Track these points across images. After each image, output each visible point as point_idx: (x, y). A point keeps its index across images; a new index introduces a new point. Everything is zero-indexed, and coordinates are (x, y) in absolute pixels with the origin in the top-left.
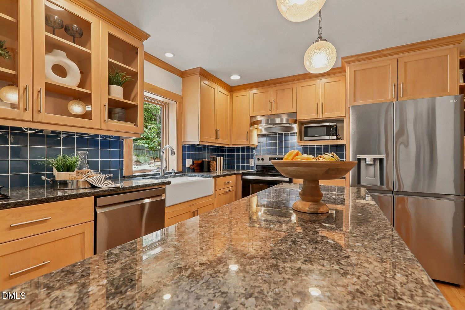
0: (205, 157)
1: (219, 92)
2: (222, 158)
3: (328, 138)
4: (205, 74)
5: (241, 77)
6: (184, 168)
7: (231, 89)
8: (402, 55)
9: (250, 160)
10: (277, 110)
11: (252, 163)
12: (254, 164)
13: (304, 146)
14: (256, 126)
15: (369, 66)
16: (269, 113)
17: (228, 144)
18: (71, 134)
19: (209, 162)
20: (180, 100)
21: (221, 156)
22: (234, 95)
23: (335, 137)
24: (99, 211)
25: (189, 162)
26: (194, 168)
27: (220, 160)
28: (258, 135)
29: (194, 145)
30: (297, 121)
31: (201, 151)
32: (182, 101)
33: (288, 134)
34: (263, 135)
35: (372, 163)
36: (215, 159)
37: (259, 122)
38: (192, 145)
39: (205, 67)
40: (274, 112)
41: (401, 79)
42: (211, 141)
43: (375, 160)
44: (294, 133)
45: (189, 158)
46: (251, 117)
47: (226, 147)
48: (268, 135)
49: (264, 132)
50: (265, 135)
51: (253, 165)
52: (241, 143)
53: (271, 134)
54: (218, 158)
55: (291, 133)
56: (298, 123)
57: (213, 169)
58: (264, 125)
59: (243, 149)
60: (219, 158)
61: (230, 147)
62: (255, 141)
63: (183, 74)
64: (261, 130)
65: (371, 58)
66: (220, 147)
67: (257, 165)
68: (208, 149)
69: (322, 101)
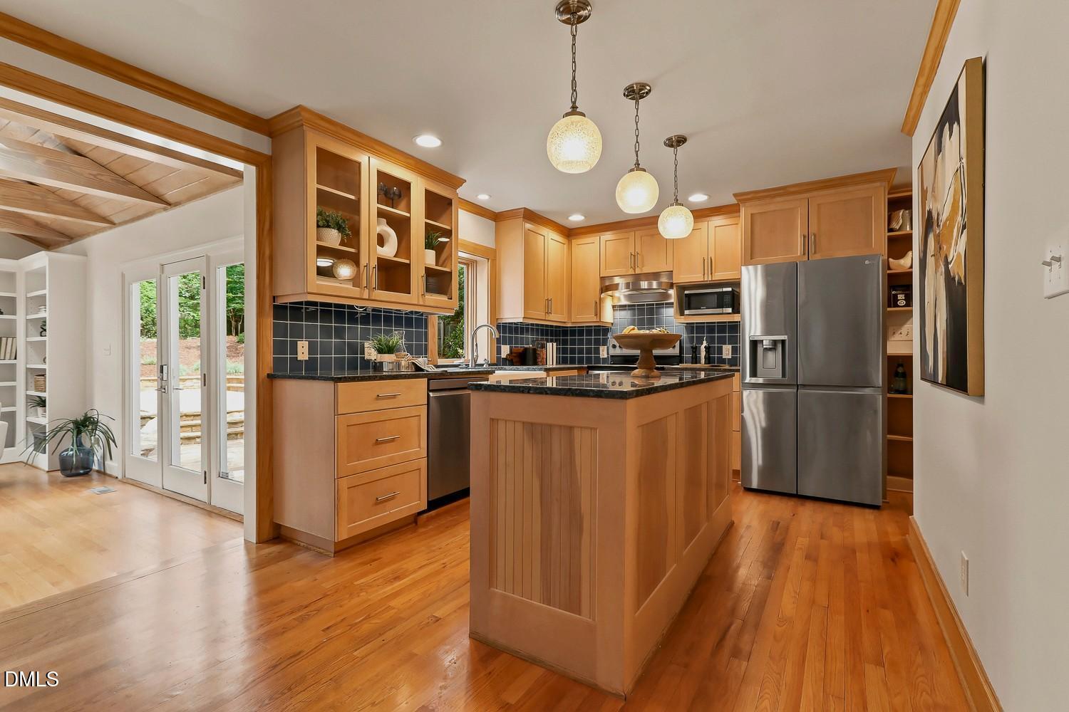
0: (528, 341)
1: (550, 241)
2: (555, 344)
3: (719, 310)
4: (531, 216)
5: (585, 217)
6: (499, 359)
7: (570, 233)
8: (815, 193)
9: (601, 348)
10: (643, 267)
11: (603, 353)
12: (608, 354)
13: (687, 323)
14: (610, 293)
15: (772, 207)
16: (631, 272)
17: (565, 322)
18: (388, 311)
19: (535, 350)
20: (492, 256)
21: (552, 341)
22: (574, 242)
23: (730, 310)
24: (431, 394)
25: (505, 350)
26: (512, 360)
27: (551, 349)
28: (614, 307)
29: (512, 323)
30: (674, 286)
31: (522, 333)
32: (495, 257)
33: (663, 304)
34: (623, 307)
35: (771, 347)
36: (543, 346)
37: (615, 287)
38: (509, 323)
39: (531, 207)
40: (638, 271)
41: (813, 229)
42: (539, 317)
43: (775, 342)
44: (672, 303)
45: (505, 344)
46: (602, 279)
47: (559, 327)
48: (631, 307)
49: (624, 302)
50: (625, 306)
51: (606, 356)
52: (587, 319)
53: (634, 306)
54: (549, 345)
55: (666, 304)
56: (675, 288)
57: (541, 362)
58: (624, 290)
59: (589, 330)
60: (551, 344)
61: (567, 327)
62: (608, 316)
63: (497, 217)
64: (619, 298)
65: (775, 196)
66: (552, 326)
67: (612, 356)
68: (532, 329)
69: (712, 255)
